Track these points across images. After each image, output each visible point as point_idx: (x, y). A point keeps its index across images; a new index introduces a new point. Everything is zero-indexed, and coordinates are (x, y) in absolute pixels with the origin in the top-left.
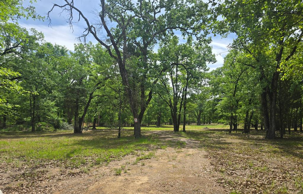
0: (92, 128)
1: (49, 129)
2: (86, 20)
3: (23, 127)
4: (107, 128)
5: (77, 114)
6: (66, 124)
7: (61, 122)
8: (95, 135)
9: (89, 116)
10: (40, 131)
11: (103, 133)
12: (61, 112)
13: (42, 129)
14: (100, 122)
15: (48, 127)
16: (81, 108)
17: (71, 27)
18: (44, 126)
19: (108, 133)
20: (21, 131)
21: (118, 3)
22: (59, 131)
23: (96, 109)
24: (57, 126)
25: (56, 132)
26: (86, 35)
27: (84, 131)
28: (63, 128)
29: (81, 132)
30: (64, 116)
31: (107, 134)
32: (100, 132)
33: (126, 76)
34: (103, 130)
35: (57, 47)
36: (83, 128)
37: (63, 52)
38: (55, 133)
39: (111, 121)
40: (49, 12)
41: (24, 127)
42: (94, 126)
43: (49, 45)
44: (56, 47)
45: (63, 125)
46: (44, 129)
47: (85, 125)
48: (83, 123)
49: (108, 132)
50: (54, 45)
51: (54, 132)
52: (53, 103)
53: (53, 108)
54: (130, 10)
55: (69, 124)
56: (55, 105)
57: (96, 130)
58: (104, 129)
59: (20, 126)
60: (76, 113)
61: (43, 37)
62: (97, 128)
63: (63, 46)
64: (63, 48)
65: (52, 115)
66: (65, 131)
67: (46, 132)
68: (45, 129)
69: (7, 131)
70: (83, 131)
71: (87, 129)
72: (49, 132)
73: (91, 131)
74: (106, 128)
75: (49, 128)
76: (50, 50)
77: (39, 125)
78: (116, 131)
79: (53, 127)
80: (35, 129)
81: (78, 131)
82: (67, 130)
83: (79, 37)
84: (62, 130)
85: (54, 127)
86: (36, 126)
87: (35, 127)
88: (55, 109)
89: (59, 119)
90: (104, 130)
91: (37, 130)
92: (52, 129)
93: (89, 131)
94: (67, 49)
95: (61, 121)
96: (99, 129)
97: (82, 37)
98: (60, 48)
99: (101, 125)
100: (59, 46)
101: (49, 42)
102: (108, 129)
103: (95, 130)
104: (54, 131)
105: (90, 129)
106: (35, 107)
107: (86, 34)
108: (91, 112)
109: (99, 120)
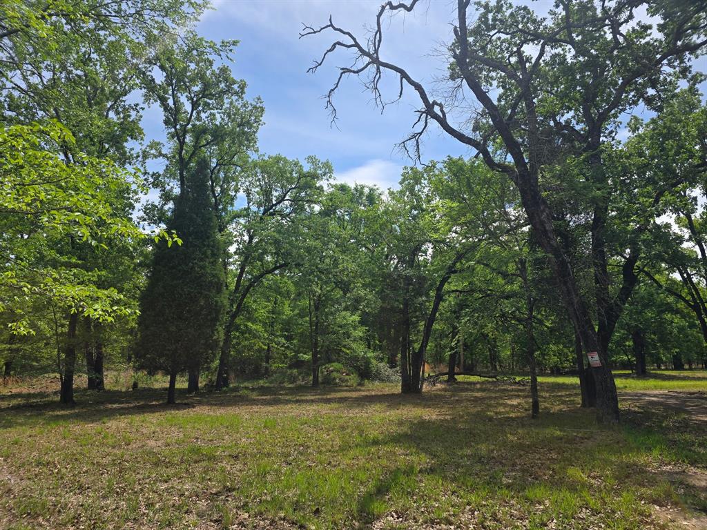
0: (446, 377)
1: (347, 381)
2: (418, 87)
3: (297, 374)
4: (486, 379)
5: (407, 344)
6: (383, 366)
7: (374, 362)
8: (457, 400)
9: (436, 346)
10: (329, 383)
11: (476, 394)
12: (374, 338)
13: (334, 379)
14: (465, 362)
15: (347, 375)
16: (415, 325)
17: (378, 99)
18: (338, 371)
19: (493, 395)
20: (292, 383)
21: (499, 32)
22: (370, 386)
23: (455, 328)
24: (365, 373)
25: (363, 388)
26: (421, 134)
27: (426, 388)
28: (377, 376)
29: (419, 391)
30: (381, 348)
31: (490, 398)
32: (467, 390)
33: (544, 216)
34: (475, 384)
35: (359, 190)
36: (424, 380)
37: (372, 198)
38: (360, 390)
39: (494, 358)
40: (330, 92)
41: (300, 374)
42: (452, 374)
43: (343, 188)
44: (356, 189)
45: (377, 370)
46: (337, 381)
47: (427, 370)
48: (424, 366)
49: (489, 390)
50: (352, 186)
51: (359, 387)
52: (356, 318)
53: (355, 329)
54: (532, 41)
55: (391, 368)
56: (359, 322)
57: (457, 383)
58: (478, 383)
59: (292, 373)
60: (404, 339)
61: (331, 171)
62: (460, 378)
63: (371, 185)
64: (371, 190)
65: (354, 346)
66: (382, 385)
67: (342, 386)
68: (340, 379)
69: (267, 385)
70: (424, 386)
71: (433, 380)
72: (347, 386)
73: (443, 387)
74: (483, 379)
75: (348, 377)
76: (346, 198)
77: (327, 371)
78: (512, 390)
79: (357, 375)
80: (320, 379)
81: (411, 389)
82: (388, 384)
83: (404, 142)
84: (377, 383)
85: (359, 376)
86: (322, 373)
87: (320, 375)
88: (359, 332)
89: (369, 355)
90: (478, 386)
91: (323, 383)
92: (353, 379)
93: (439, 386)
94: (379, 191)
95: (372, 360)
96: (464, 383)
97: (410, 139)
98: (366, 191)
99: (469, 370)
100: (363, 187)
101: (342, 183)
102: (489, 382)
103: (456, 386)
104: (358, 385)
105: (441, 382)
106: (319, 328)
107: (420, 131)
108: (442, 335)
109: (462, 357)
